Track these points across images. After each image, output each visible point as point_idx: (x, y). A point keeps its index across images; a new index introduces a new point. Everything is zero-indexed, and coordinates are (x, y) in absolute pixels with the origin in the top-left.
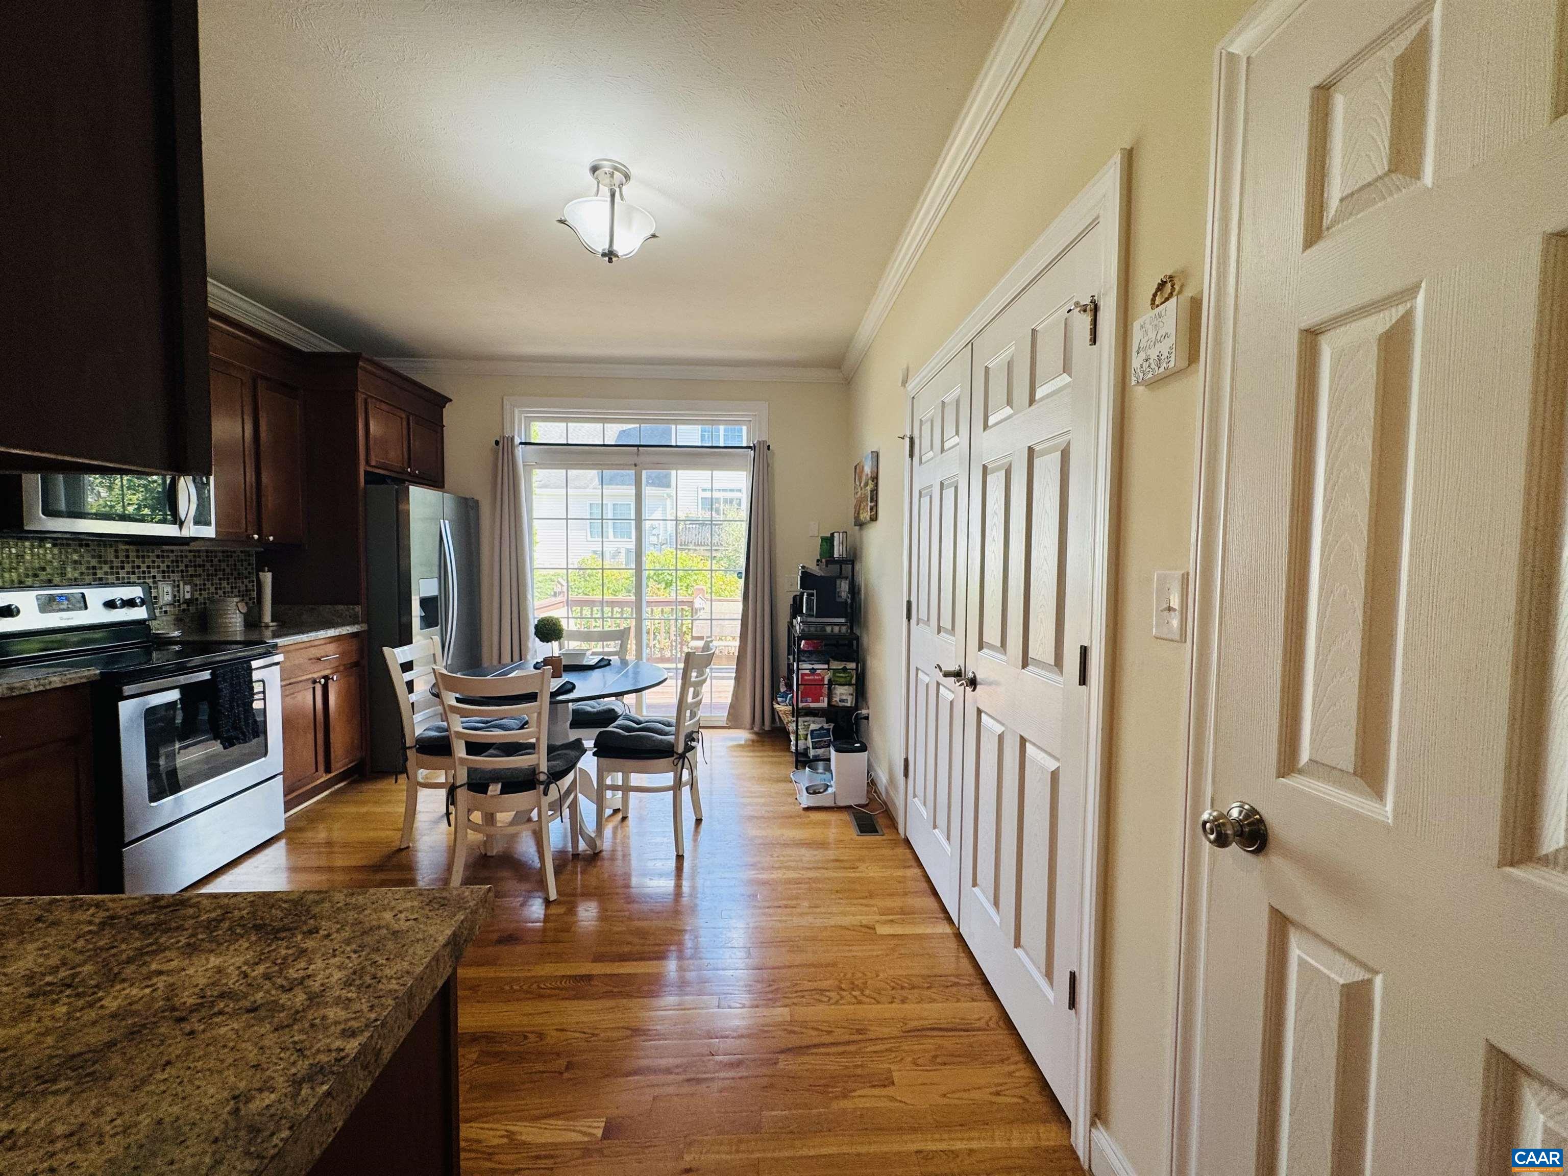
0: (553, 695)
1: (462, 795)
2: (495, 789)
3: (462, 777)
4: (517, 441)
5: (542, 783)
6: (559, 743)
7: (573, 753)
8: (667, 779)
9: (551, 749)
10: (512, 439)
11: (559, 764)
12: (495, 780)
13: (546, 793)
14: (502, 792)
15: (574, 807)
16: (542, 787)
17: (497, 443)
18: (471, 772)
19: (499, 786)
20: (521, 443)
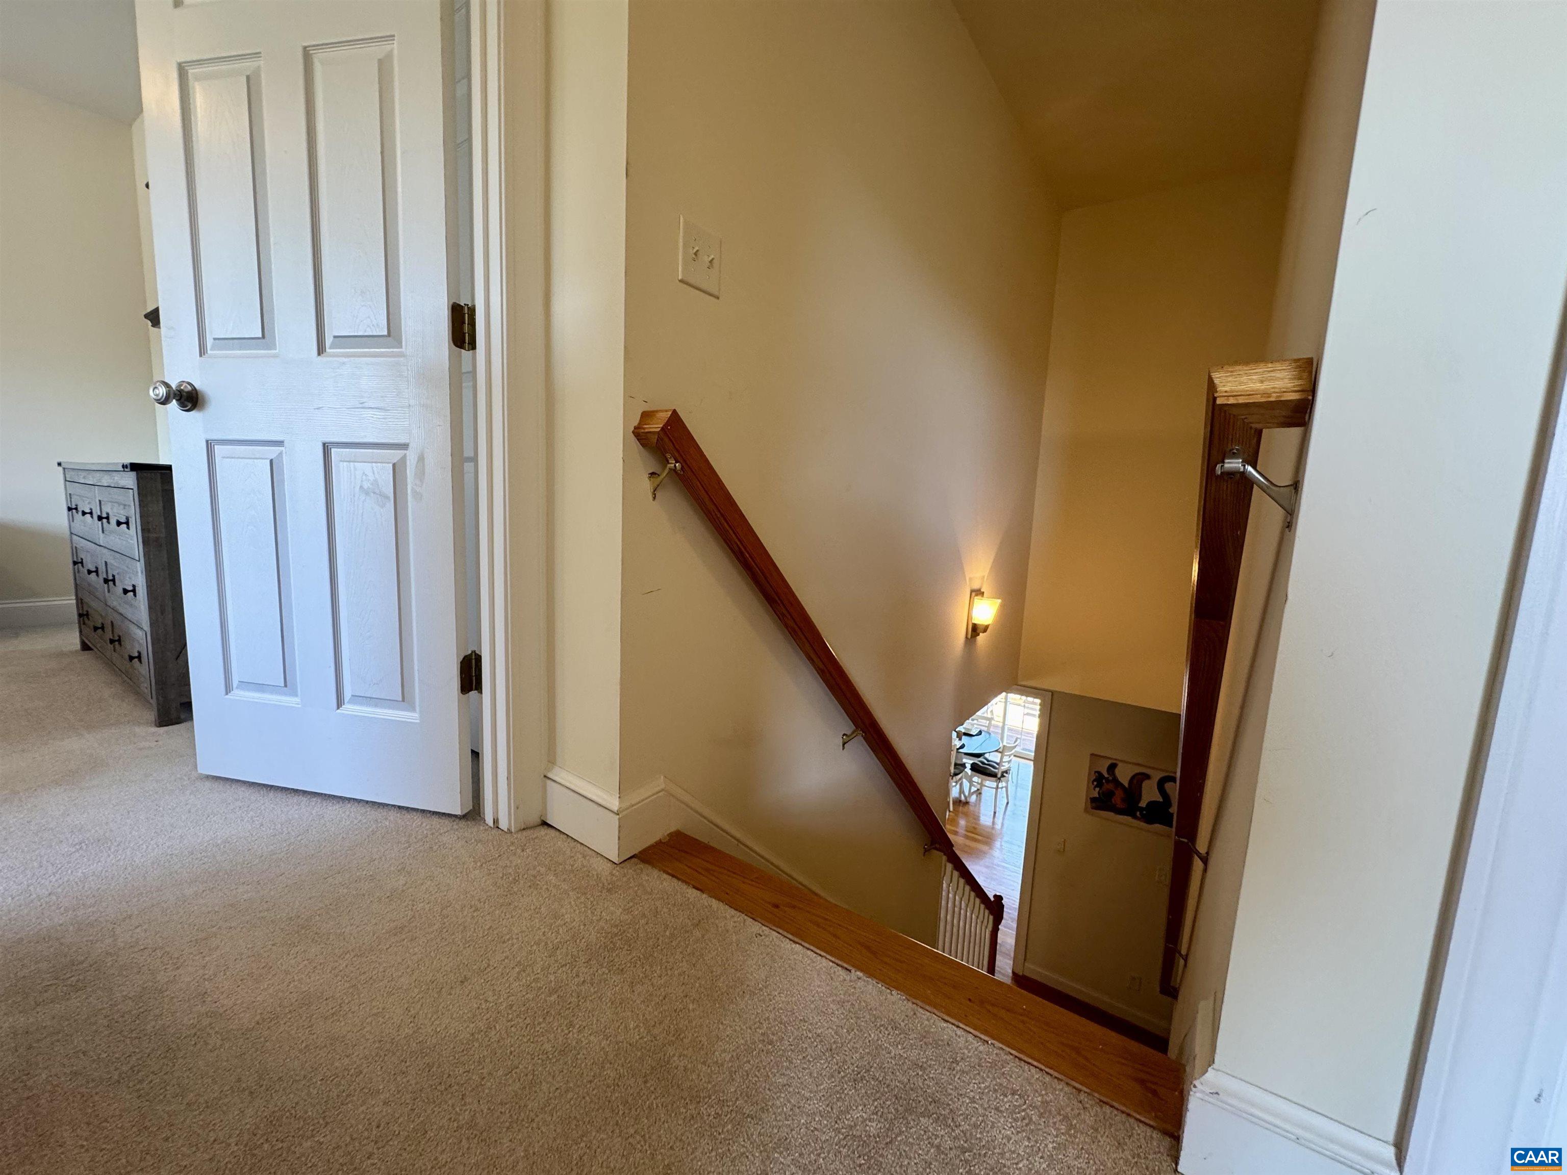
8: (994, 785)
11: (957, 771)
15: (961, 785)
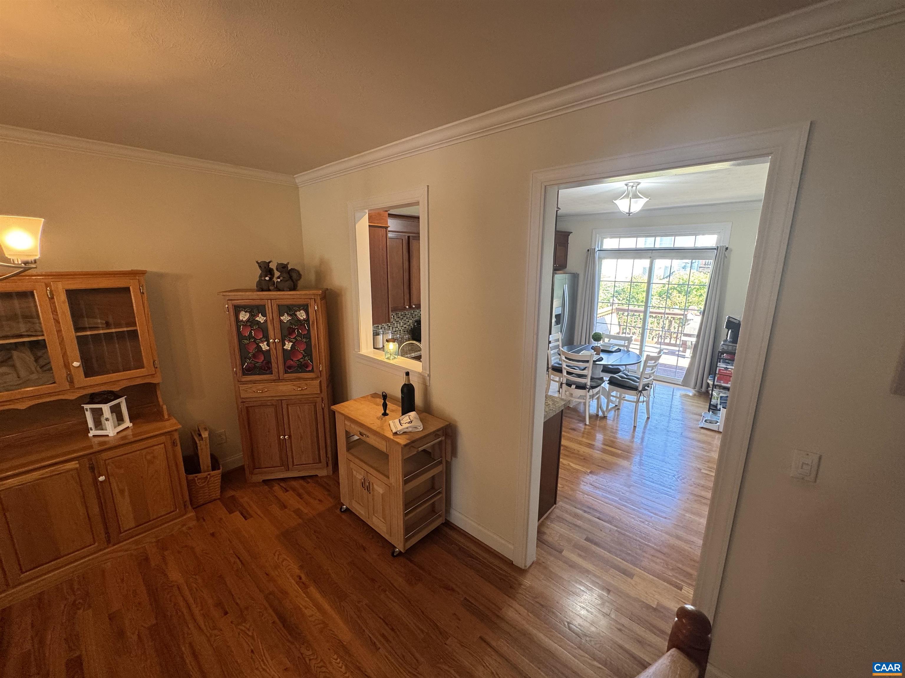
0: (594, 361)
1: (564, 386)
2: (573, 386)
3: (565, 381)
4: (597, 249)
5: (588, 388)
6: (596, 377)
7: (599, 381)
8: (634, 398)
9: (592, 379)
10: (595, 249)
11: (594, 384)
12: (574, 384)
13: (589, 392)
14: (575, 388)
15: (598, 399)
16: (588, 390)
17: (588, 250)
18: (567, 380)
19: (575, 386)
20: (598, 250)
